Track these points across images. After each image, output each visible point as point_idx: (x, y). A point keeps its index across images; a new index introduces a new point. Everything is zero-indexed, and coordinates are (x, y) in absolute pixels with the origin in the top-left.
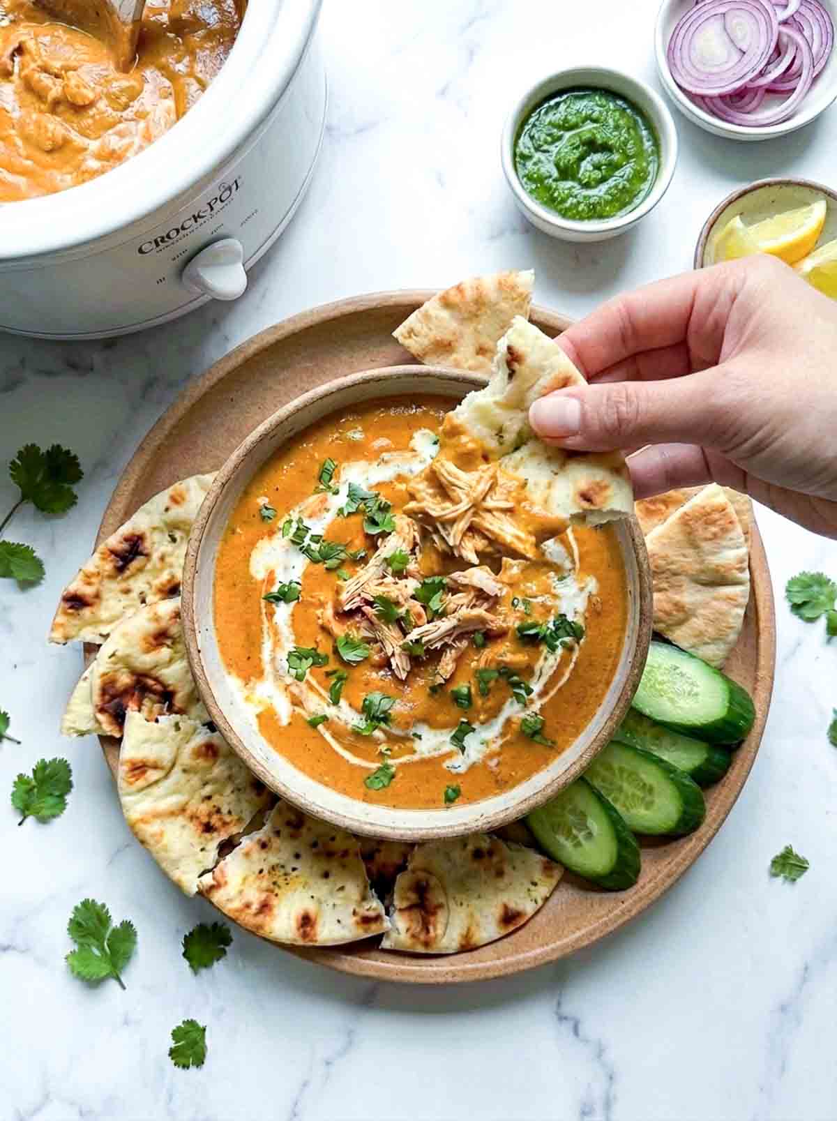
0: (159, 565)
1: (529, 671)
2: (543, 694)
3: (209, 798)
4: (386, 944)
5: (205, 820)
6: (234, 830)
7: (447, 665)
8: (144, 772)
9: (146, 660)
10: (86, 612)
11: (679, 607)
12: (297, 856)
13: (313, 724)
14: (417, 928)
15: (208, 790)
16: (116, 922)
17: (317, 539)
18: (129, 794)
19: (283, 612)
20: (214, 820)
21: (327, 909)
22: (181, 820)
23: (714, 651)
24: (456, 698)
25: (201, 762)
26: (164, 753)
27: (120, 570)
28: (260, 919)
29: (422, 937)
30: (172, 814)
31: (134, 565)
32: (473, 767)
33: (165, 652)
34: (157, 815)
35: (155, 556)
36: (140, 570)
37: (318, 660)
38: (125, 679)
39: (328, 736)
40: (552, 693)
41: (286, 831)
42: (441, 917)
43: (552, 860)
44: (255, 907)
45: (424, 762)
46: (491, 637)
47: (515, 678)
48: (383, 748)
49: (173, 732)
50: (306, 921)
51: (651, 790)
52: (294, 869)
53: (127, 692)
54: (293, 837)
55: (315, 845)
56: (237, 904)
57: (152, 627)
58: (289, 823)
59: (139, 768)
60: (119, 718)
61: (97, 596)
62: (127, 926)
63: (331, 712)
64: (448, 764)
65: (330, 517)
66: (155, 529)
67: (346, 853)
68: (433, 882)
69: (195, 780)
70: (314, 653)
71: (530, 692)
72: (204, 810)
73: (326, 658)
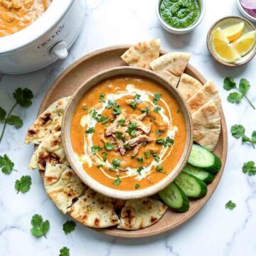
0: (55, 122)
1: (158, 152)
2: (163, 158)
3: (69, 187)
5: (68, 193)
6: (77, 196)
7: (136, 151)
9: (52, 149)
10: (35, 136)
11: (201, 134)
12: (94, 203)
13: (98, 167)
14: (127, 223)
15: (69, 185)
16: (44, 220)
17: (99, 115)
18: (47, 186)
19: (90, 136)
20: (71, 193)
21: (103, 217)
22: (62, 193)
23: (211, 147)
24: (138, 160)
25: (67, 177)
26: (56, 174)
27: (44, 124)
28: (84, 220)
29: (129, 225)
30: (59, 191)
31: (48, 122)
32: (143, 179)
33: (57, 147)
34: (55, 192)
35: (54, 120)
36: (50, 123)
37: (99, 149)
38: (46, 154)
39: (102, 170)
40: (165, 158)
41: (91, 196)
42: (134, 219)
43: (165, 204)
44: (82, 217)
45: (129, 178)
46: (148, 143)
47: (155, 155)
48: (118, 174)
49: (59, 169)
50: (97, 221)
51: (192, 185)
52: (93, 207)
53: (46, 157)
54: (93, 198)
55: (99, 200)
56: (77, 216)
57: (53, 139)
58: (92, 194)
59: (50, 179)
60: (44, 165)
61: (38, 131)
62: (47, 222)
63: (103, 163)
64: (136, 178)
65: (103, 109)
66: (54, 112)
67: (108, 202)
68: (132, 210)
69: (66, 182)
70: (99, 147)
71: (159, 158)
72: (68, 190)
73: (102, 149)
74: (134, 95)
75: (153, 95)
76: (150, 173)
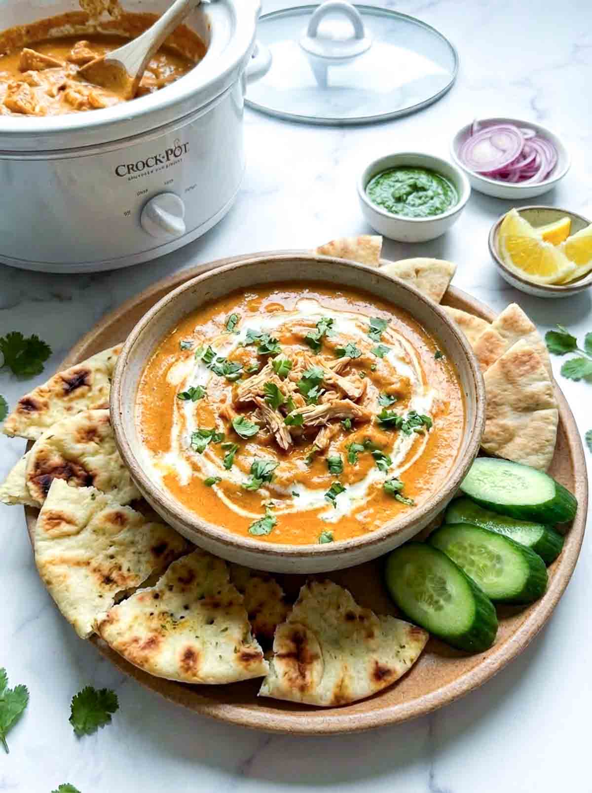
0: (97, 393)
1: (387, 447)
2: (401, 465)
3: (112, 557)
4: (264, 691)
5: (106, 572)
6: (131, 584)
7: (321, 440)
8: (58, 524)
9: (77, 448)
10: (35, 415)
11: (505, 429)
12: (186, 608)
13: (209, 483)
14: (294, 674)
15: (112, 551)
16: (11, 685)
17: (220, 360)
18: (44, 540)
19: (189, 407)
20: (114, 575)
21: (210, 648)
22: (84, 571)
23: (541, 460)
24: (329, 465)
25: (109, 526)
26: (79, 513)
27: (67, 392)
28: (146, 652)
29: (299, 682)
30: (78, 564)
31: (79, 391)
32: (344, 519)
33: (92, 446)
34: (64, 561)
35: (95, 389)
36: (83, 396)
37: (215, 438)
38: (56, 460)
39: (220, 494)
40: (407, 466)
41: (177, 585)
42: (317, 666)
43: (418, 626)
44: (142, 643)
45: (300, 515)
46: (358, 422)
47: (377, 451)
48: (266, 502)
49: (89, 500)
50: (190, 655)
51: (499, 558)
52: (182, 617)
53: (56, 470)
54: (183, 590)
55: (202, 597)
56: (127, 638)
57: (86, 424)
58: (180, 580)
59: (56, 519)
60: (45, 489)
61: (46, 405)
63: (224, 474)
64: (322, 516)
65: (232, 348)
66: (98, 370)
67: (230, 604)
68: (309, 634)
69: (103, 540)
70: (213, 433)
71: (389, 462)
72: (107, 565)
73: (222, 437)
74: (317, 319)
75: (367, 321)
76: (363, 503)
